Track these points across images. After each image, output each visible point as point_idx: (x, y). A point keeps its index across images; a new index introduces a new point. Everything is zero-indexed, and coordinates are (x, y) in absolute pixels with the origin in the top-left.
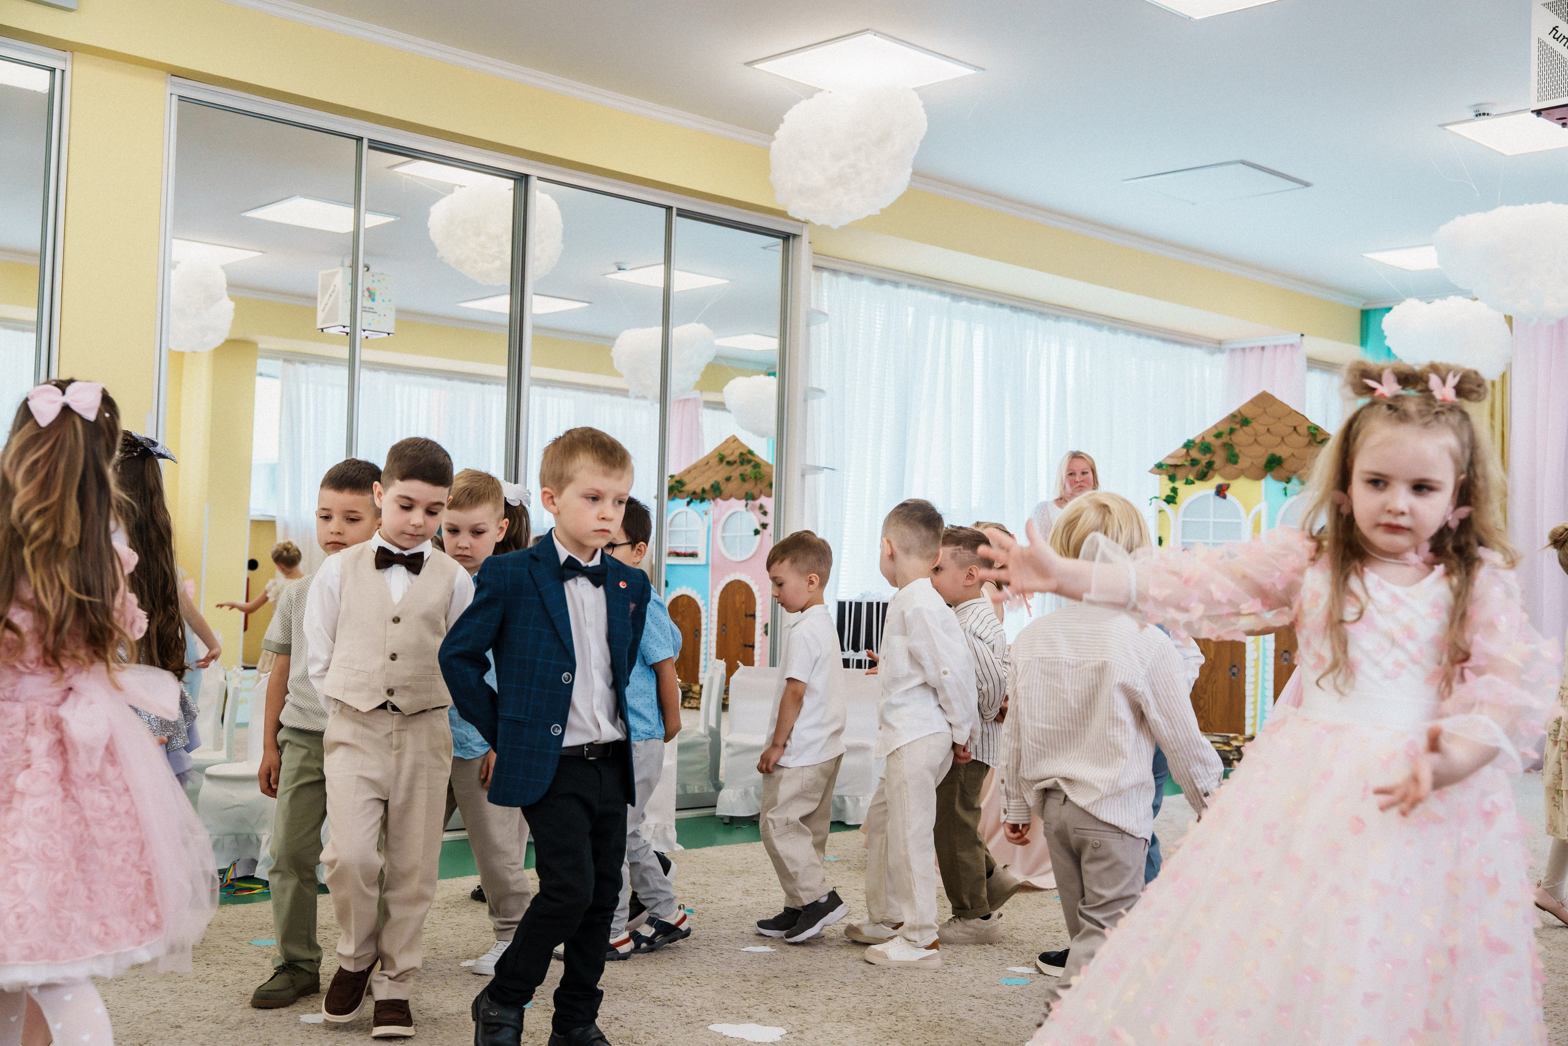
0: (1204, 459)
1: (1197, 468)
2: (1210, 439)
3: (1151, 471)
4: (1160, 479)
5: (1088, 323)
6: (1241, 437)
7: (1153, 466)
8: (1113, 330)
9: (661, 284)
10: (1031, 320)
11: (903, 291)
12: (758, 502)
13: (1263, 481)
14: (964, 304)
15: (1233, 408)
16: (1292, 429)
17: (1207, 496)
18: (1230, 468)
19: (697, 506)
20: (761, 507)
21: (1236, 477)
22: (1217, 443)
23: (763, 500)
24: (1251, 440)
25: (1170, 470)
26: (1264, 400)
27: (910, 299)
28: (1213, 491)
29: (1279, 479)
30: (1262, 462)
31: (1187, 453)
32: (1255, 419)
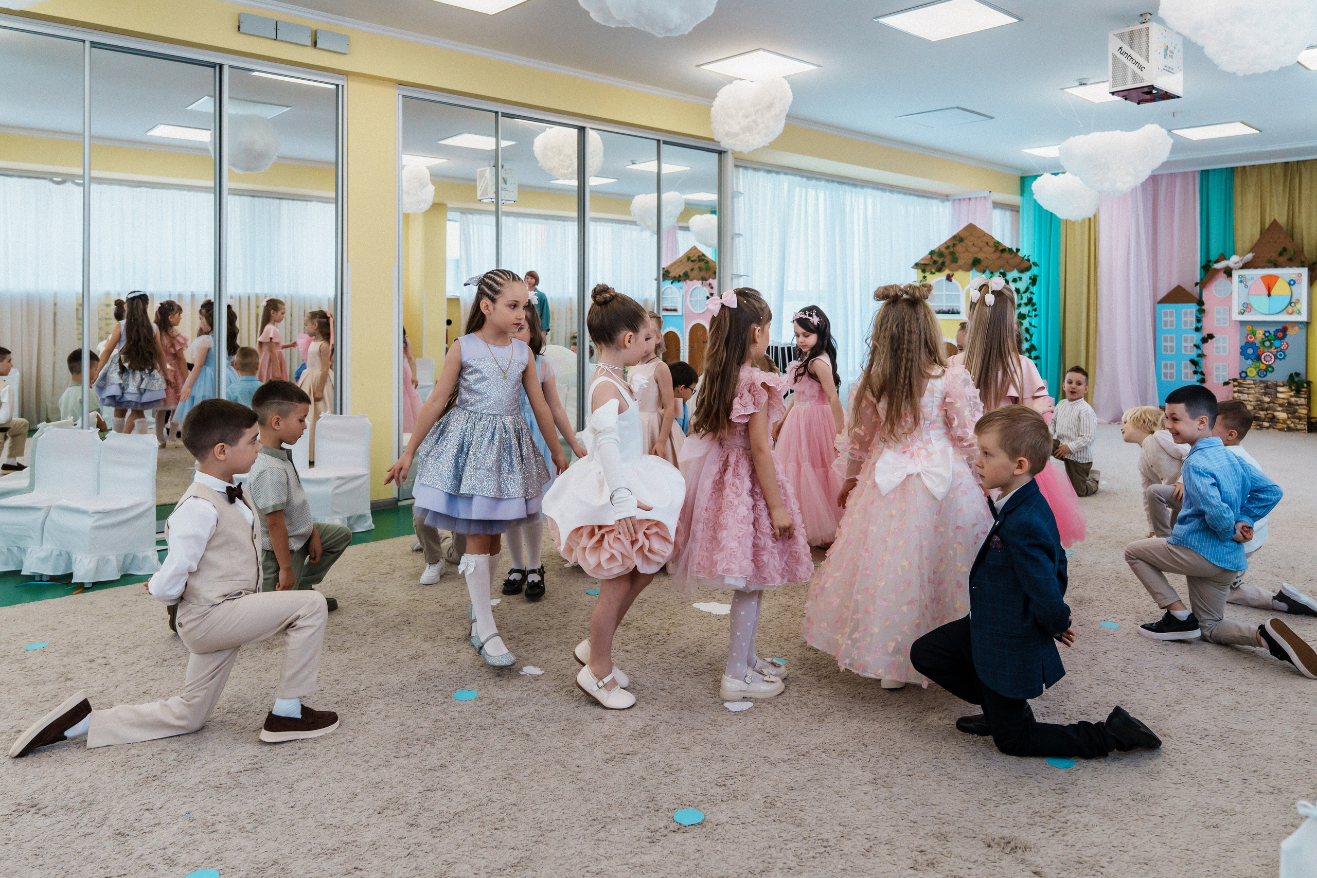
0: (940, 260)
1: (936, 265)
2: (943, 249)
3: (912, 267)
4: (918, 271)
5: (878, 189)
6: (959, 248)
7: (912, 265)
8: (891, 192)
9: (656, 170)
10: (848, 188)
11: (782, 177)
12: (708, 282)
13: (971, 272)
14: (814, 181)
15: (955, 233)
16: (986, 243)
17: (942, 280)
18: (954, 265)
19: (676, 284)
20: (710, 284)
21: (957, 270)
22: (946, 252)
23: (711, 281)
24: (965, 249)
25: (922, 267)
26: (971, 228)
27: (785, 181)
28: (945, 278)
29: (979, 271)
30: (971, 261)
31: (931, 257)
32: (966, 238)
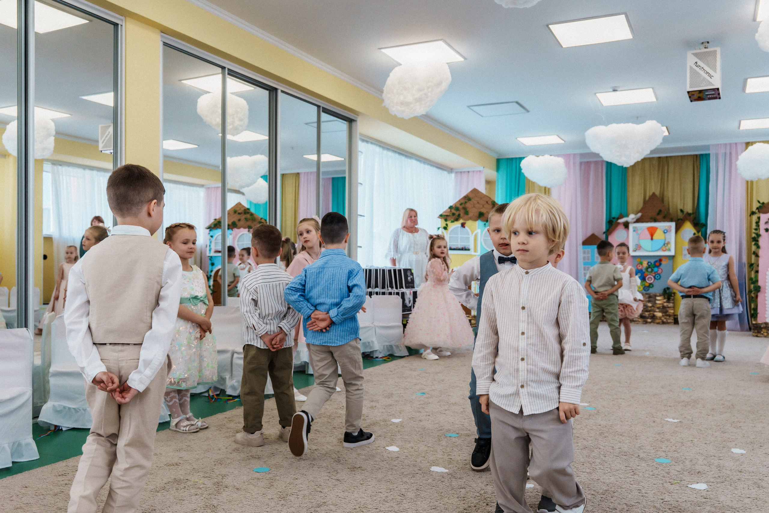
0: (457, 213)
1: (454, 216)
2: (458, 205)
3: (438, 217)
4: (441, 221)
6: (468, 205)
7: (438, 215)
8: (424, 163)
13: (477, 222)
15: (465, 194)
16: (485, 202)
17: (458, 227)
18: (466, 217)
21: (468, 220)
22: (461, 207)
24: (473, 206)
25: (444, 217)
26: (475, 191)
28: (460, 225)
29: (483, 221)
30: (477, 214)
31: (451, 211)
32: (472, 198)
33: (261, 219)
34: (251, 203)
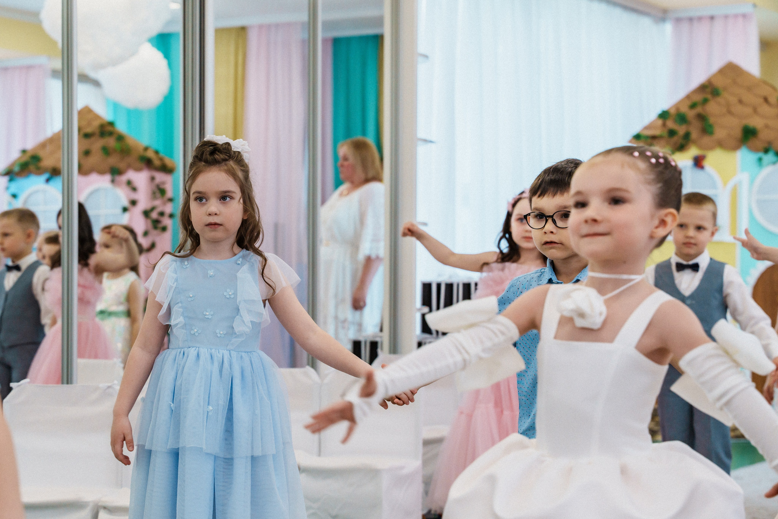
0: (681, 130)
1: (675, 139)
2: (684, 109)
6: (714, 108)
12: (125, 178)
13: (739, 153)
16: (762, 100)
18: (706, 140)
19: (57, 183)
20: (129, 183)
21: (712, 149)
22: (691, 114)
23: (132, 174)
24: (725, 110)
25: (647, 141)
26: (731, 70)
28: (690, 164)
29: (756, 151)
30: (738, 133)
31: (664, 125)
32: (725, 89)
33: (146, 149)
34: (116, 106)
